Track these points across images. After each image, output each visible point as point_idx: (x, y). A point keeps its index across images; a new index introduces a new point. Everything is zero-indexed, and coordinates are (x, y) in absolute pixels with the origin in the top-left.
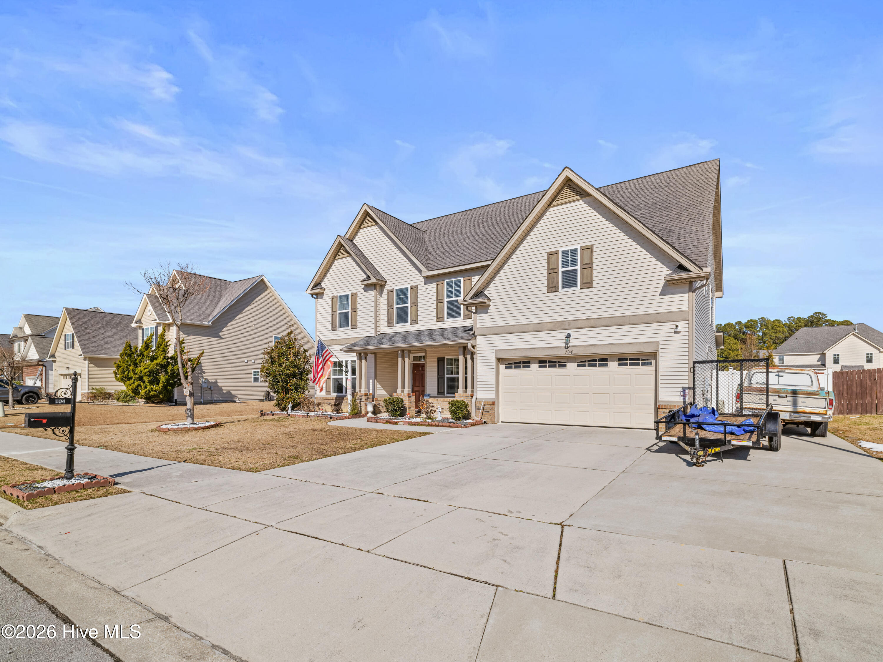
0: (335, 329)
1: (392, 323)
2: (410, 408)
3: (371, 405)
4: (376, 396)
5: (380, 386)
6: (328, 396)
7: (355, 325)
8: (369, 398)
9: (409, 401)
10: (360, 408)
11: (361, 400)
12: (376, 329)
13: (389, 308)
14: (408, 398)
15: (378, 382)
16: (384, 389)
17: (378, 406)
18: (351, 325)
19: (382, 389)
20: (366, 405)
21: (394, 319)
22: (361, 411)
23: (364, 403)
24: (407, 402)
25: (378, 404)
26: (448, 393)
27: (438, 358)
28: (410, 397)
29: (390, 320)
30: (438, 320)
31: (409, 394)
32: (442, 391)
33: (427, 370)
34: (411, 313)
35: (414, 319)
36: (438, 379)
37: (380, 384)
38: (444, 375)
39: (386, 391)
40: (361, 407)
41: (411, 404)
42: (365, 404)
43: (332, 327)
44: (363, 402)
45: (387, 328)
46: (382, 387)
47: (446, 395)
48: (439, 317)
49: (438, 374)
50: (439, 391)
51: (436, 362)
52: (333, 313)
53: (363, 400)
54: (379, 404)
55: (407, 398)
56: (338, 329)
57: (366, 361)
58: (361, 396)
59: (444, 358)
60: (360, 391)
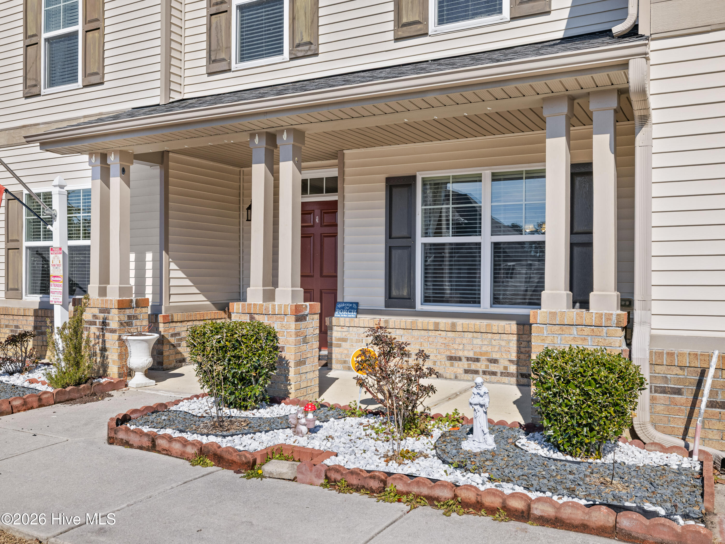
0: (35, 91)
1: (223, 60)
2: (300, 363)
3: (145, 345)
4: (167, 309)
5: (180, 274)
6: (13, 304)
7: (96, 74)
8: (136, 317)
9: (297, 335)
10: (103, 356)
11: (104, 323)
12: (168, 82)
13: (214, 10)
14: (293, 325)
15: (175, 260)
16: (196, 284)
17: (173, 340)
18: (85, 75)
19: (189, 283)
20: (122, 343)
21: (229, 48)
22: (104, 366)
23: (116, 336)
24: (292, 339)
25: (172, 335)
26: (427, 300)
27: (388, 179)
28: (300, 318)
29: (217, 51)
30: (401, 34)
31: (297, 308)
32: (405, 293)
33: (347, 221)
34: (293, 19)
35: (306, 39)
36: (389, 250)
37: (181, 268)
38: (411, 236)
39: (203, 291)
40: (104, 349)
41: (304, 347)
42: (120, 339)
43: (26, 87)
44: (113, 331)
45: (206, 78)
46: (189, 276)
47: (419, 306)
48: (405, 20)
49: (389, 235)
50: (394, 293)
51: (383, 194)
52: (29, 42)
53: (113, 324)
54: (179, 334)
55: (291, 324)
56: (43, 92)
57: (128, 183)
58: (105, 310)
59: (414, 178)
60: (103, 292)
